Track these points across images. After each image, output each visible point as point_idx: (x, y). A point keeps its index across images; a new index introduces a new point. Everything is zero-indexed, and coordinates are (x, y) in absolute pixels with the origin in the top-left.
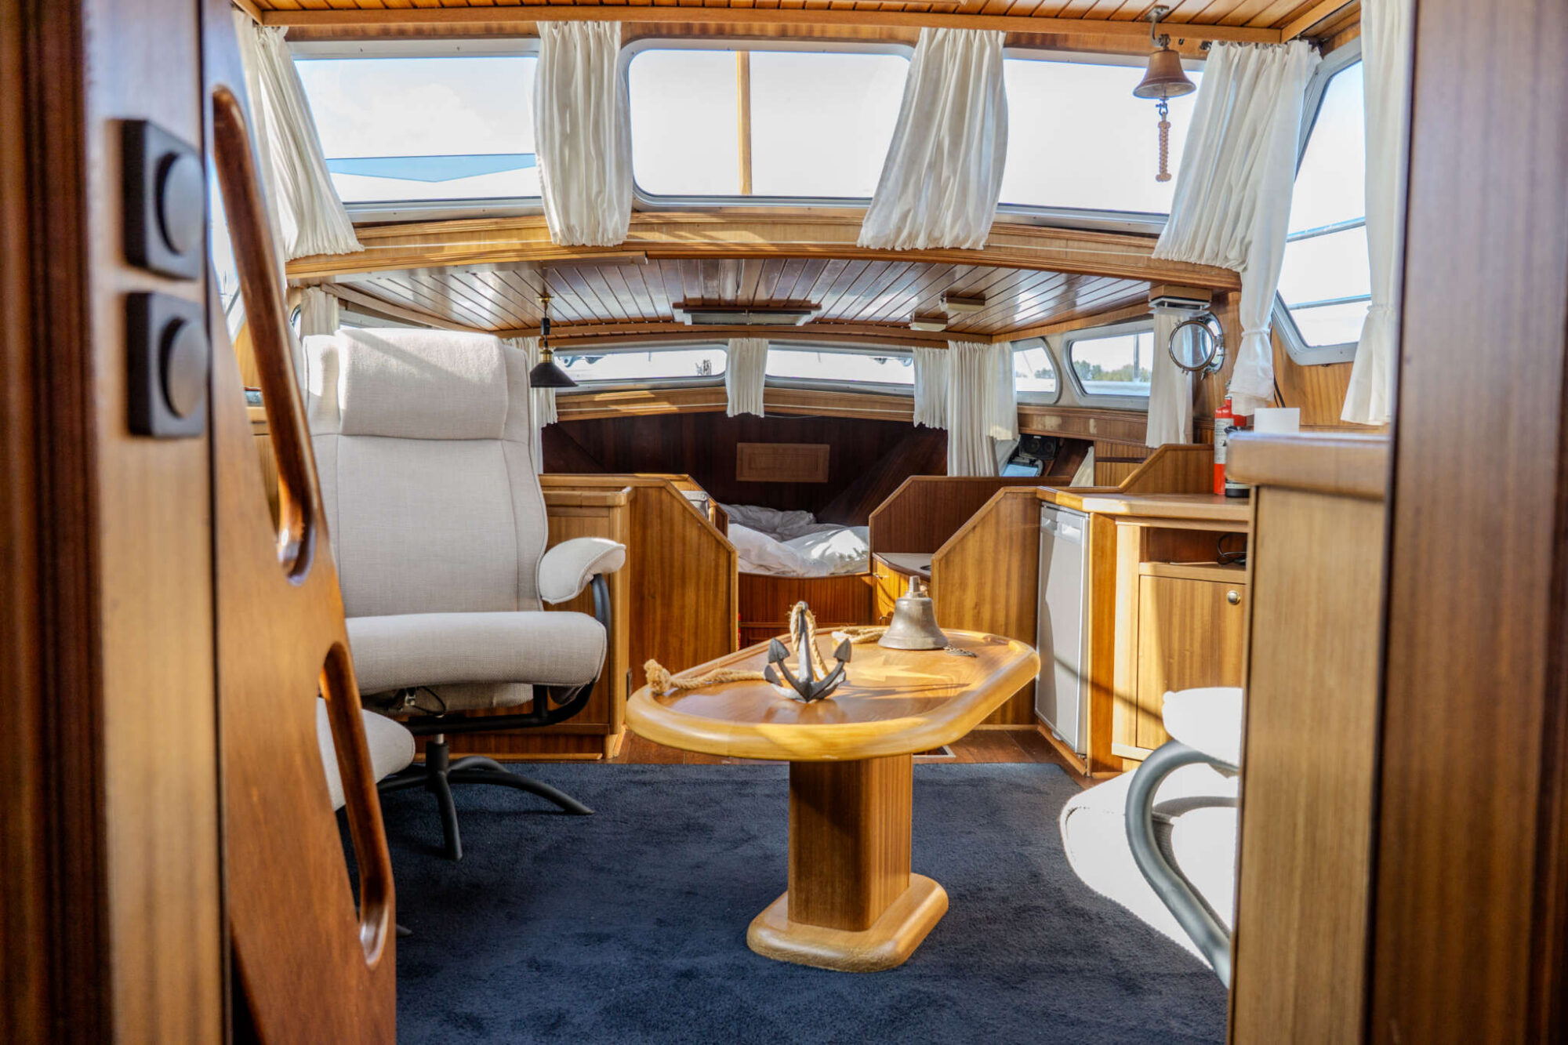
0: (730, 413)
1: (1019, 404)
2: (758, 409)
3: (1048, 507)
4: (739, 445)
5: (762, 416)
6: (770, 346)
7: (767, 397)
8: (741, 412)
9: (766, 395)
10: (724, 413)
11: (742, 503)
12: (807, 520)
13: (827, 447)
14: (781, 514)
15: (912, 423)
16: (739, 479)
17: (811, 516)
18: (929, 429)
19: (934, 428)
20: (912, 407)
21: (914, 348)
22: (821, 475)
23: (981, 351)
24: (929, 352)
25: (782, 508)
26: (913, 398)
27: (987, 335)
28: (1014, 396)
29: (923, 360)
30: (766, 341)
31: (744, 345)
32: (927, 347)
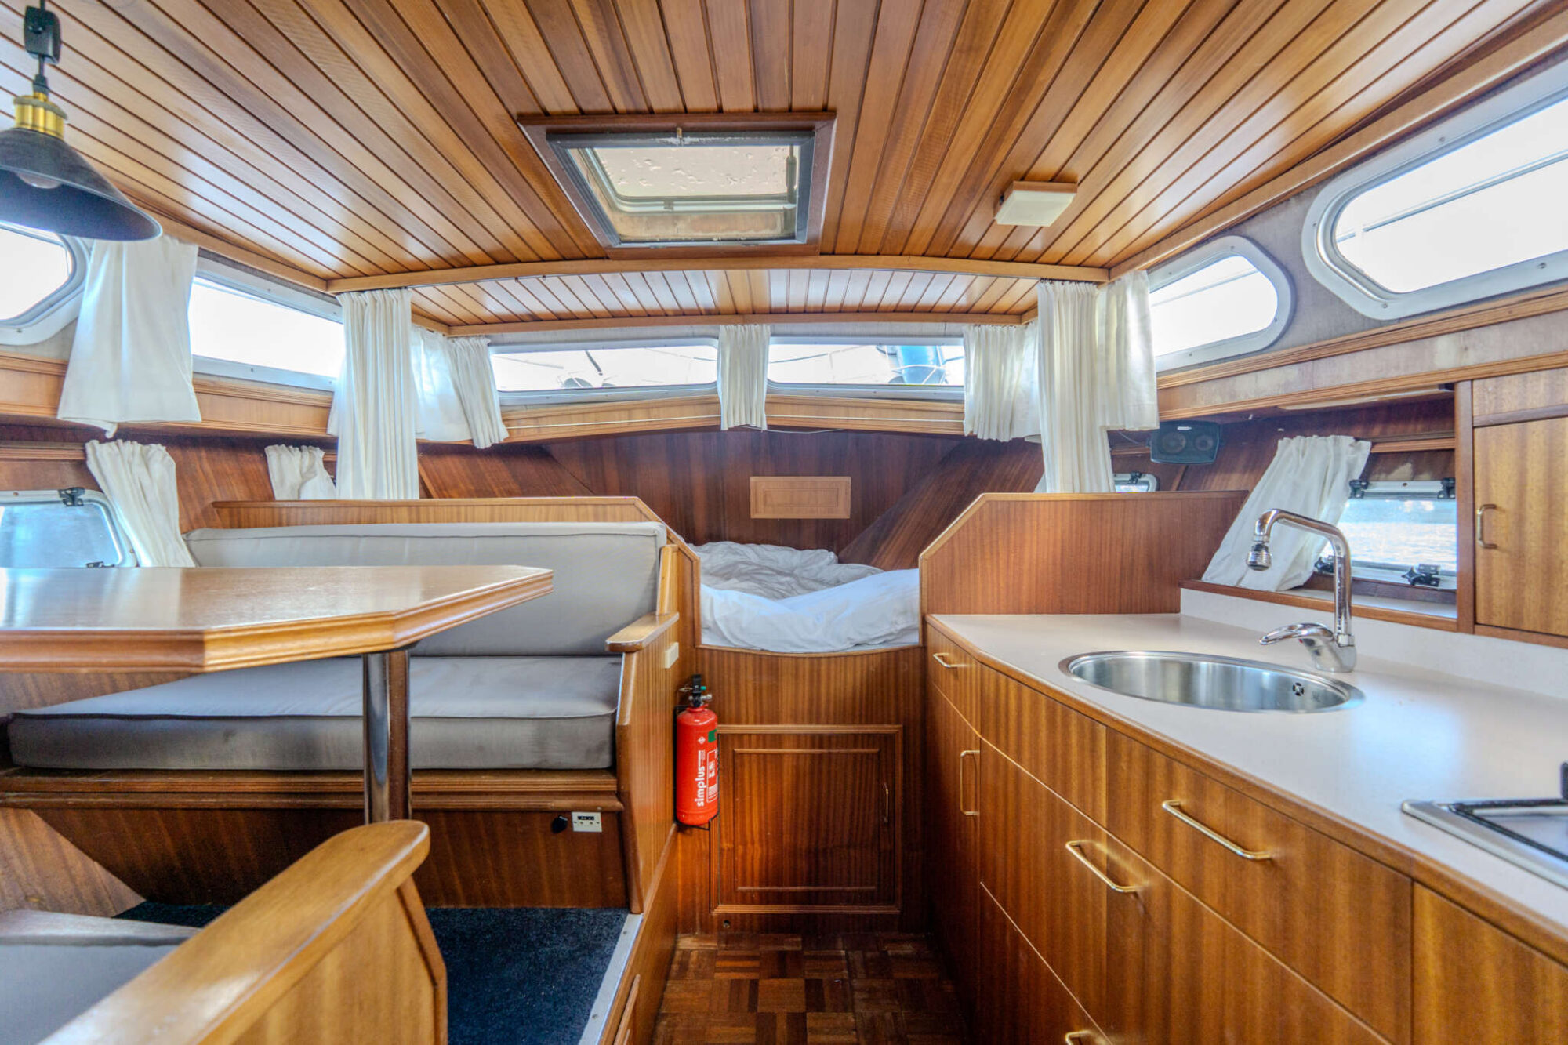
0: (724, 427)
1: (1159, 373)
2: (761, 422)
4: (753, 479)
5: (765, 428)
6: (772, 339)
7: (771, 403)
8: (738, 424)
9: (768, 403)
11: (758, 543)
12: (828, 560)
13: (848, 479)
14: (799, 553)
15: (962, 435)
16: (754, 516)
17: (832, 555)
20: (960, 414)
21: (965, 327)
22: (842, 512)
23: (1091, 298)
24: (987, 333)
25: (800, 547)
26: (961, 401)
27: (1102, 267)
28: (1149, 360)
29: (978, 344)
30: (767, 328)
31: (739, 334)
32: (985, 322)
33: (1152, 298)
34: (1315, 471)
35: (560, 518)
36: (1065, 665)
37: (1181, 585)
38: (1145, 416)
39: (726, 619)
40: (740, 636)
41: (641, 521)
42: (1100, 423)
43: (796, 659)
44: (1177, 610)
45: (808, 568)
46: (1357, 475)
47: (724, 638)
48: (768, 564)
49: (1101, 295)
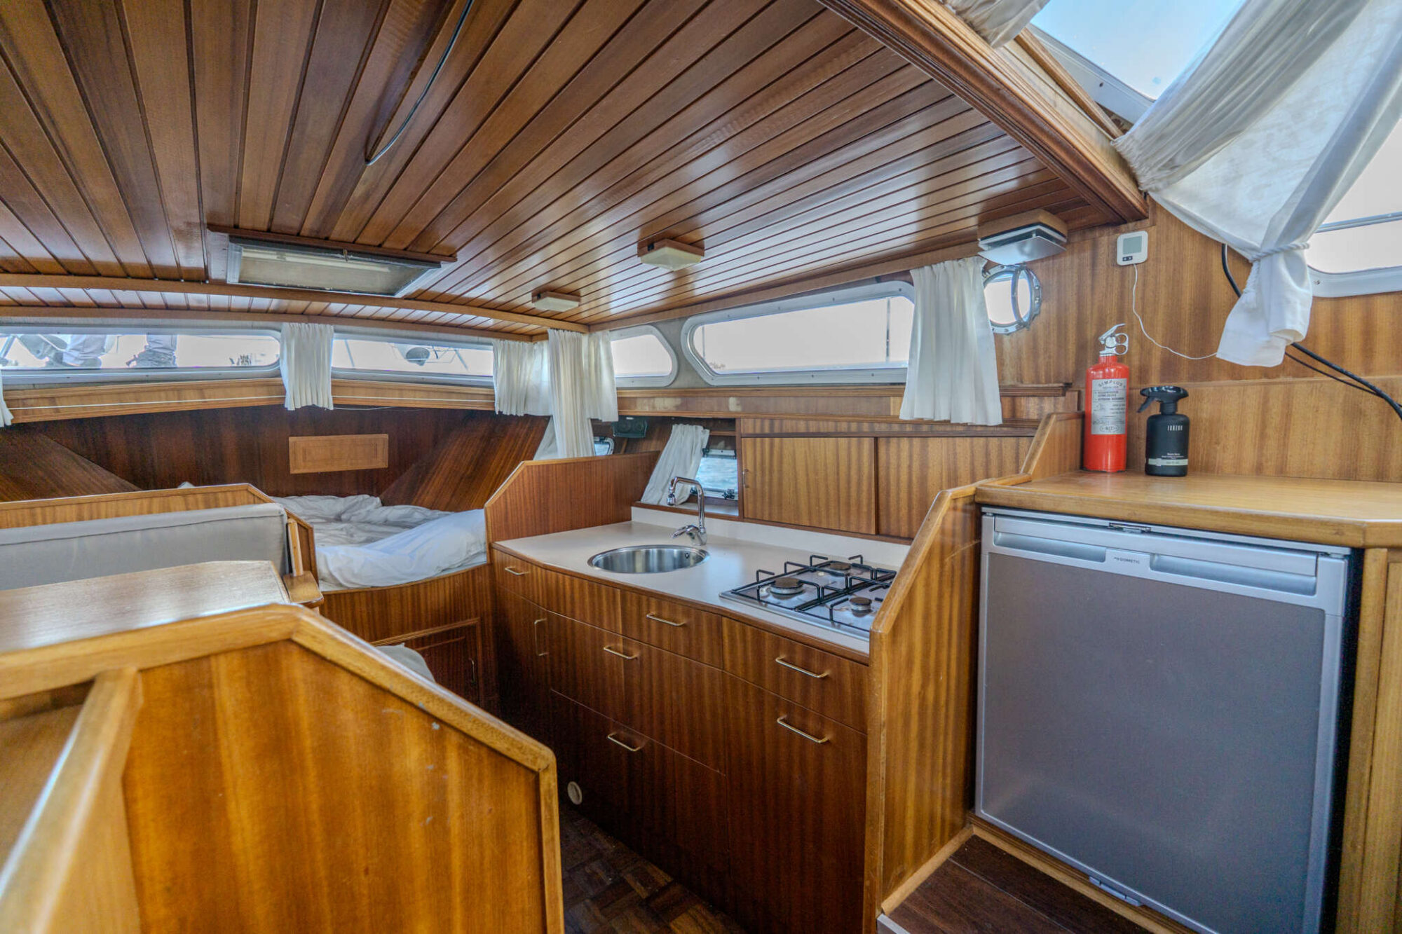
0: (290, 407)
1: (618, 389)
2: (326, 402)
3: (995, 515)
4: (291, 439)
5: (332, 408)
6: (335, 334)
7: (335, 387)
8: (304, 405)
9: (334, 386)
10: (281, 407)
11: (299, 494)
12: (375, 504)
13: (386, 436)
14: (342, 499)
15: (494, 412)
16: (294, 471)
17: (376, 499)
18: (506, 416)
19: (511, 415)
20: (492, 396)
21: (494, 341)
22: (381, 462)
23: (579, 340)
24: (509, 345)
25: (342, 495)
26: (492, 387)
27: (585, 324)
28: (612, 381)
29: (503, 350)
30: (330, 328)
31: (303, 330)
32: (508, 339)
33: (613, 344)
34: (688, 445)
35: (166, 509)
36: (590, 562)
37: (631, 505)
38: (610, 414)
39: (340, 570)
40: (353, 580)
41: (254, 503)
42: (588, 416)
43: (400, 589)
44: (630, 519)
45: (356, 513)
46: (705, 446)
47: (340, 585)
48: (312, 512)
49: (585, 339)
